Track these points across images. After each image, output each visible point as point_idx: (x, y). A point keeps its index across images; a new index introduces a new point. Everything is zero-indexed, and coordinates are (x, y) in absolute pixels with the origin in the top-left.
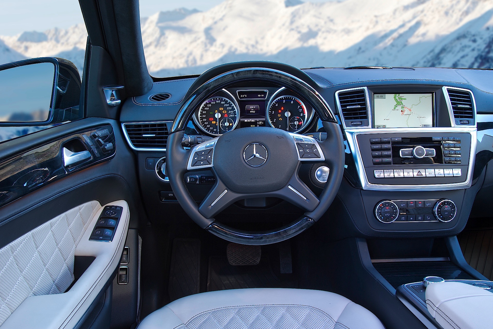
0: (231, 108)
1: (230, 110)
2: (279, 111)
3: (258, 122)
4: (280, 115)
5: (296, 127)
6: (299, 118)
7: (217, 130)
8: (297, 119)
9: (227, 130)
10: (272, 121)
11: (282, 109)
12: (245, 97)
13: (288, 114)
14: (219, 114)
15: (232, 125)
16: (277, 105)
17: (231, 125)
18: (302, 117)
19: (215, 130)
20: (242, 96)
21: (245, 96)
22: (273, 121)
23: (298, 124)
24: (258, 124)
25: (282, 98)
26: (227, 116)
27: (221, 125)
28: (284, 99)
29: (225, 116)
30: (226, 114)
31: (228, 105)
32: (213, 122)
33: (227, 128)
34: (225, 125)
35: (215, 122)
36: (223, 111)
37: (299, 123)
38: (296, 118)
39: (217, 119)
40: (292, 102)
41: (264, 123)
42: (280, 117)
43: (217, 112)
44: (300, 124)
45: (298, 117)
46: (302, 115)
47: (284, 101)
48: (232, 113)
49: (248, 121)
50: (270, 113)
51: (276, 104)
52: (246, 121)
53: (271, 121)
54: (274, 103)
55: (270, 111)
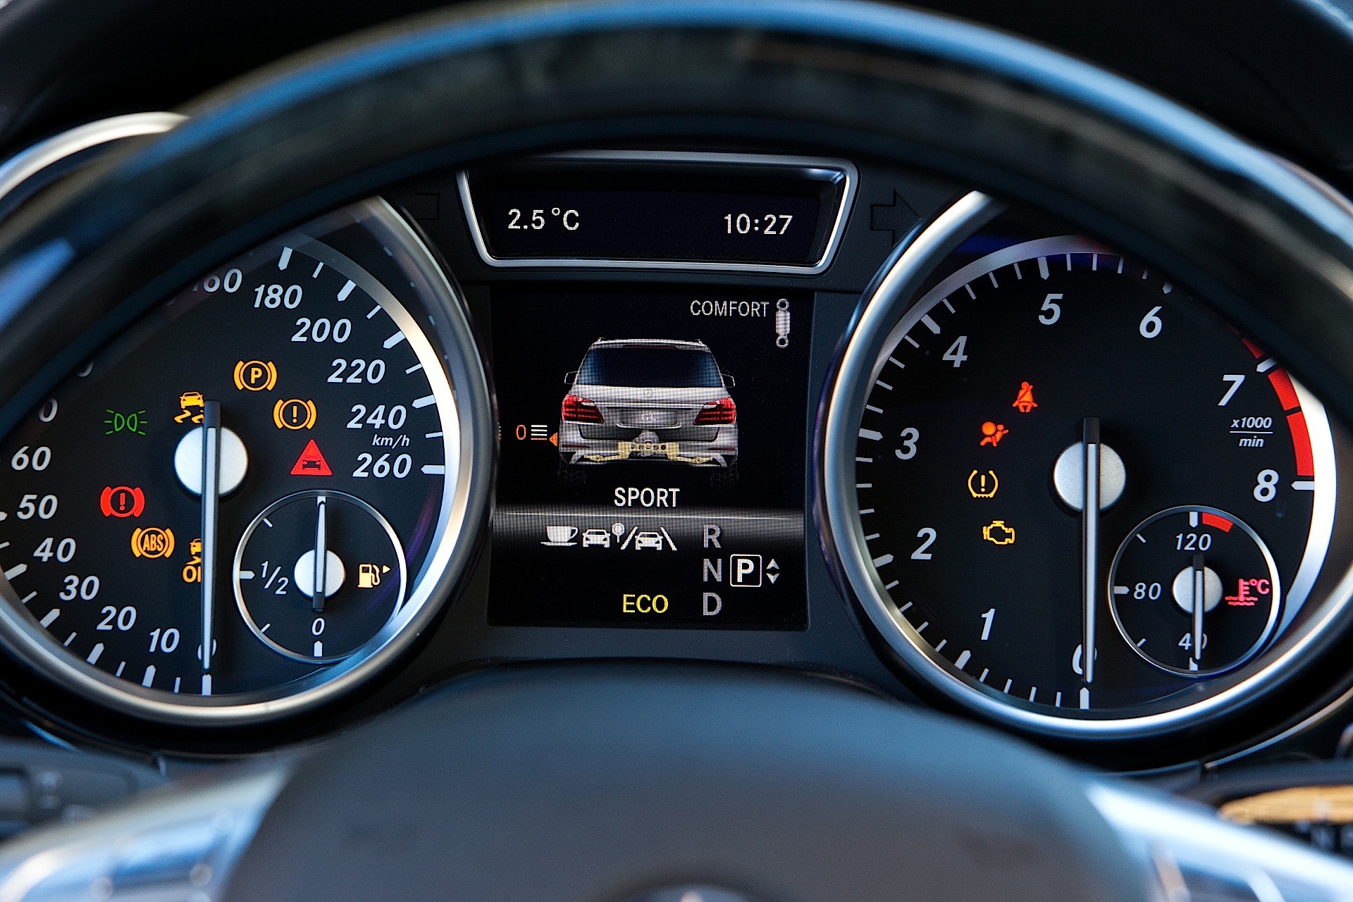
0: (375, 372)
1: (370, 395)
2: (988, 428)
3: (712, 554)
4: (990, 482)
5: (1197, 640)
6: (1235, 527)
7: (192, 638)
8: (1206, 543)
9: (318, 649)
10: (888, 559)
11: (1025, 399)
12: (554, 241)
13: (1090, 476)
14: (229, 438)
15: (388, 587)
16: (956, 355)
17: (366, 580)
18: (1260, 516)
19: (165, 640)
20: (526, 219)
21: (555, 223)
22: (903, 554)
23: (1222, 604)
24: (712, 585)
25: (1030, 266)
26: (325, 471)
27: (249, 575)
28: (1050, 286)
29: (298, 470)
30: (312, 451)
31: (342, 330)
32: (141, 544)
33: (319, 626)
34: (293, 586)
35: (163, 543)
36: (279, 407)
37: (1229, 588)
38: (1200, 530)
39: (198, 499)
40: (1150, 317)
41: (782, 571)
42: (987, 511)
43: (195, 410)
44: (1243, 598)
45: (1222, 519)
46: (1266, 485)
47: (1052, 309)
48: (385, 430)
49: (593, 539)
50: (864, 447)
51: (945, 341)
52: (560, 536)
53: (875, 550)
54: (919, 331)
55: (870, 421)
